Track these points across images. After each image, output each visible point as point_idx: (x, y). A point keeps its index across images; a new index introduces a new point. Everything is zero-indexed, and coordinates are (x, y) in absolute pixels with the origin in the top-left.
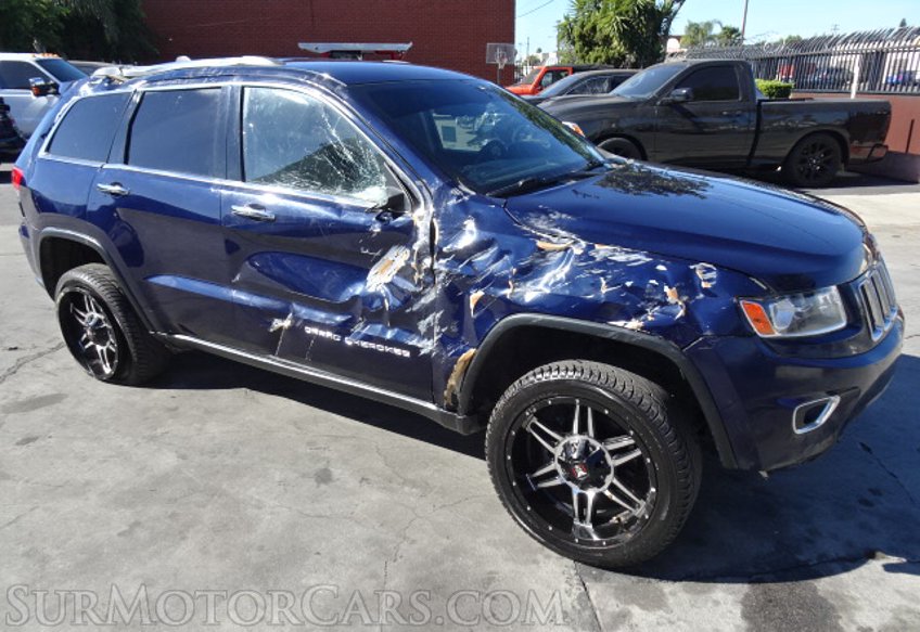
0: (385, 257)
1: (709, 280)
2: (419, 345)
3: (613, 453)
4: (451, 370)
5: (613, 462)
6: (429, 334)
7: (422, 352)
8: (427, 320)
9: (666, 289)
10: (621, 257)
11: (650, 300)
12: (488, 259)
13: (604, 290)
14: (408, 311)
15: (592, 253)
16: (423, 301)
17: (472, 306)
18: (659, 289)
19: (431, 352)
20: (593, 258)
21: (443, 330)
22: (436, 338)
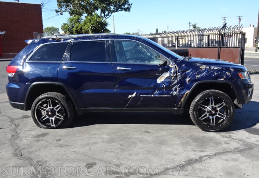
0: (162, 75)
1: (233, 70)
2: (173, 93)
3: (218, 107)
4: (183, 97)
5: (218, 109)
6: (176, 90)
7: (174, 95)
8: (175, 87)
9: (226, 72)
10: (216, 68)
11: (224, 75)
12: (190, 72)
13: (216, 74)
14: (170, 86)
15: (211, 68)
16: (174, 83)
17: (187, 82)
18: (225, 73)
19: (177, 94)
20: (211, 69)
21: (180, 88)
22: (178, 91)
